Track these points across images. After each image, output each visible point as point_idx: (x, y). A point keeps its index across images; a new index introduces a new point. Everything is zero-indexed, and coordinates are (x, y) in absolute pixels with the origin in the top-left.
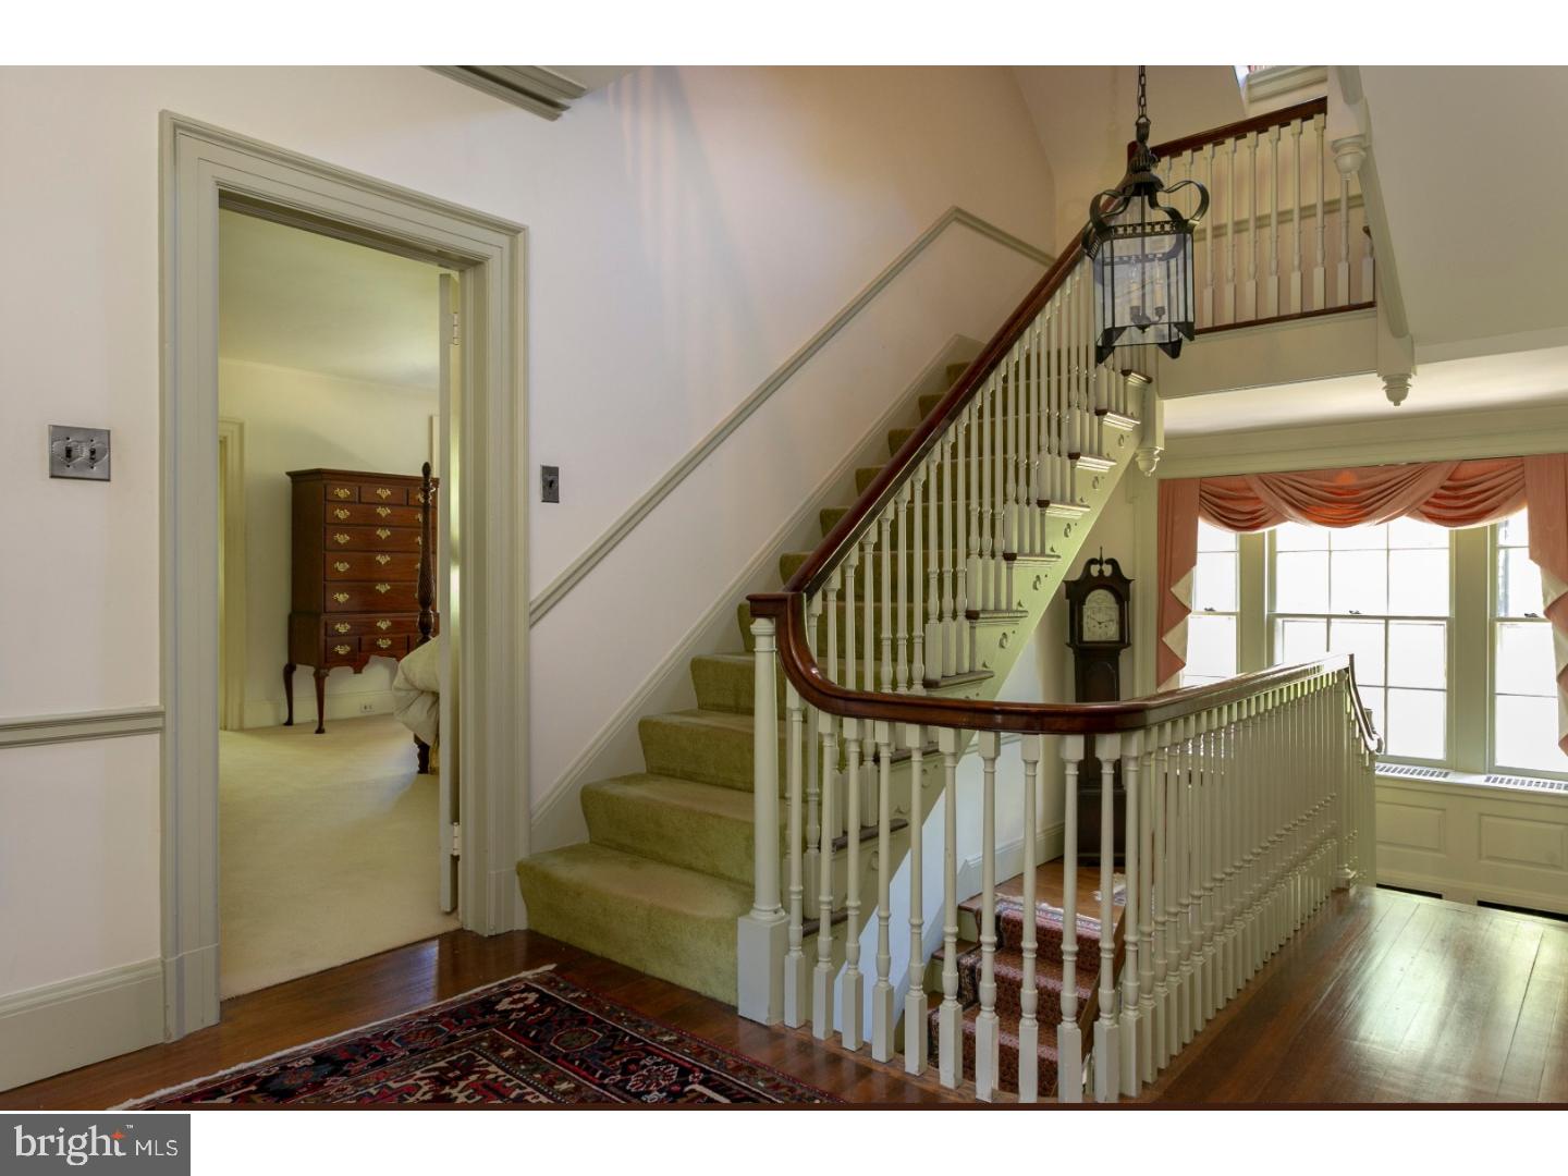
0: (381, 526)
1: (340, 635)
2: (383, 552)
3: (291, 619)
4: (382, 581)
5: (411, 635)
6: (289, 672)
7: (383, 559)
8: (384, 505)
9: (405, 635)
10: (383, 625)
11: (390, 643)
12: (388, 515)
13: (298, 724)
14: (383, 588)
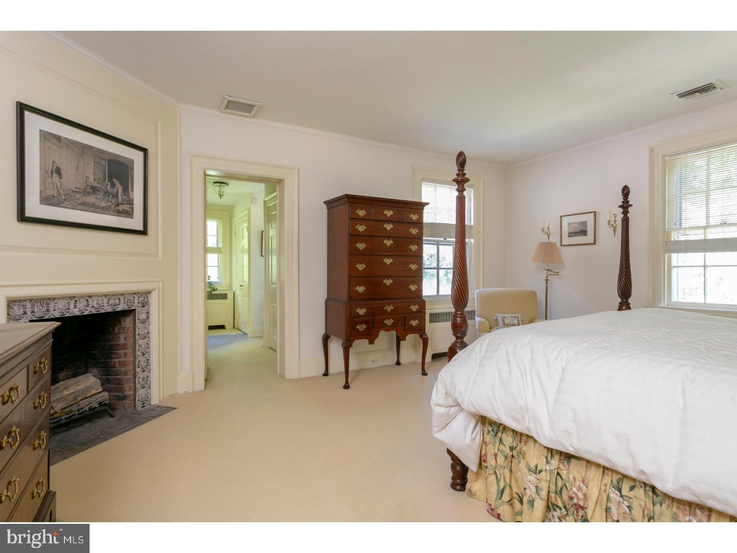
0: (387, 237)
1: (359, 316)
2: (388, 256)
3: (327, 301)
4: (388, 277)
5: (406, 315)
6: (326, 340)
7: (388, 261)
8: (389, 222)
9: (403, 315)
10: (389, 308)
11: (392, 321)
12: (391, 229)
13: (333, 374)
14: (388, 282)
